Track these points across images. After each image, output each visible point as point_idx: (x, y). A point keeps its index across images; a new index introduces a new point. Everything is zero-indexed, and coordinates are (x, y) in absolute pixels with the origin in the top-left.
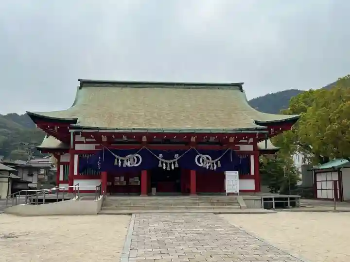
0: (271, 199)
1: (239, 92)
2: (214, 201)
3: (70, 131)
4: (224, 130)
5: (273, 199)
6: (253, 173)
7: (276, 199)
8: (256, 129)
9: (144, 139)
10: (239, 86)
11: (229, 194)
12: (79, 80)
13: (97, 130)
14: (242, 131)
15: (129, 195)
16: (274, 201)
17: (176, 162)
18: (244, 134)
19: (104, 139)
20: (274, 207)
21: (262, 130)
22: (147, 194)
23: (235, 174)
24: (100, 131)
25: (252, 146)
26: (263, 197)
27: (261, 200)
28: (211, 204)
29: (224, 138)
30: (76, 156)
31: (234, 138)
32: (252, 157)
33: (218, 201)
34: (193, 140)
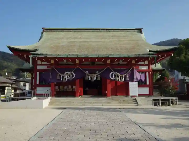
0: (158, 100)
1: (140, 33)
2: (121, 101)
3: (30, 56)
4: (128, 55)
7: (162, 100)
8: (149, 54)
9: (77, 61)
10: (140, 30)
11: (132, 96)
12: (42, 28)
13: (46, 56)
14: (140, 56)
15: (67, 97)
16: (160, 101)
18: (141, 57)
19: (52, 62)
20: (160, 105)
21: (153, 55)
23: (135, 84)
24: (48, 56)
25: (147, 66)
26: (153, 98)
27: (152, 100)
28: (119, 103)
29: (128, 61)
30: (38, 73)
31: (135, 61)
32: (147, 73)
33: (124, 101)
34: (109, 62)
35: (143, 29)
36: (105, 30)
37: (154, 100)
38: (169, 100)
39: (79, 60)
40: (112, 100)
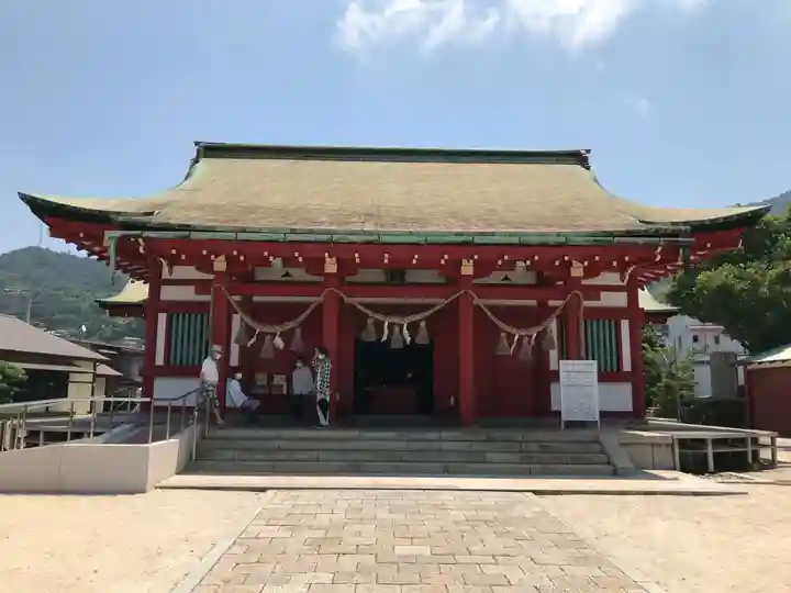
0: (702, 441)
2: (532, 449)
3: (108, 233)
4: (559, 235)
5: (709, 444)
6: (627, 367)
7: (716, 442)
8: (657, 233)
11: (571, 425)
13: (187, 233)
14: (616, 239)
16: (710, 451)
17: (423, 324)
19: (220, 264)
20: (712, 467)
21: (674, 235)
24: (195, 236)
25: (624, 295)
26: (676, 436)
27: (673, 445)
28: (524, 457)
29: (557, 263)
30: (162, 317)
31: (586, 263)
32: (625, 324)
33: (544, 449)
34: (467, 269)
37: (683, 443)
38: (742, 441)
39: (339, 262)
40: (489, 440)
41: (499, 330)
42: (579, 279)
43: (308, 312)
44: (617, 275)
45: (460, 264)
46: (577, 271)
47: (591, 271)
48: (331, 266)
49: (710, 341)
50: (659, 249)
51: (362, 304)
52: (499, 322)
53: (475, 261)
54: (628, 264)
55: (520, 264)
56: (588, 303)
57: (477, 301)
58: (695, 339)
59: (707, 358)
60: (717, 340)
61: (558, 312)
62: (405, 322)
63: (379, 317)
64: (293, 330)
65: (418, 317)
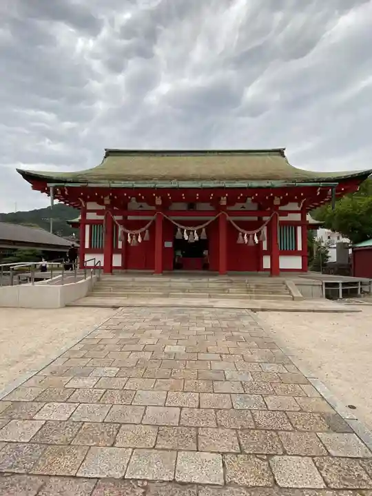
0: (337, 284)
1: (280, 158)
2: (252, 287)
3: (48, 185)
4: (268, 183)
5: (341, 285)
6: (300, 248)
7: (344, 284)
8: (319, 180)
10: (280, 152)
12: (105, 150)
16: (341, 288)
17: (204, 230)
19: (107, 201)
20: (341, 296)
22: (162, 273)
25: (299, 215)
26: (324, 282)
27: (322, 286)
28: (248, 291)
29: (267, 198)
30: (87, 227)
31: (281, 198)
32: (299, 229)
33: (257, 286)
34: (223, 202)
35: (284, 149)
36: (216, 154)
37: (327, 285)
38: (356, 283)
39: (162, 199)
40: (231, 282)
41: (238, 232)
42: (277, 206)
43: (150, 223)
44: (297, 204)
45: (220, 199)
46: (277, 201)
47: (284, 203)
48: (159, 201)
49: (336, 239)
50: (319, 189)
51: (174, 221)
52: (239, 228)
53: (227, 197)
54: (303, 198)
55: (249, 199)
56: (281, 218)
57: (229, 218)
58: (329, 237)
59: (335, 246)
60: (338, 238)
61: (266, 223)
62: (195, 229)
63: (183, 227)
64: (145, 232)
65: (201, 227)
